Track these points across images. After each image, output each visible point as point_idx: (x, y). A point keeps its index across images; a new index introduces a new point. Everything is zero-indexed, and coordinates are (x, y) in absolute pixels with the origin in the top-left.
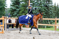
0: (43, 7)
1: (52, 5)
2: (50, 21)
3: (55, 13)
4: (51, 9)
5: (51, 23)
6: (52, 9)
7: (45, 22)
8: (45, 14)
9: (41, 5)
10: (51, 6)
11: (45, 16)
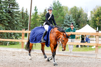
0: (4, 14)
1: (19, 10)
2: (14, 34)
3: (23, 22)
4: (16, 16)
5: (16, 38)
6: (18, 17)
7: (7, 36)
8: (7, 24)
9: (1, 11)
10: (17, 12)
11: (8, 26)
